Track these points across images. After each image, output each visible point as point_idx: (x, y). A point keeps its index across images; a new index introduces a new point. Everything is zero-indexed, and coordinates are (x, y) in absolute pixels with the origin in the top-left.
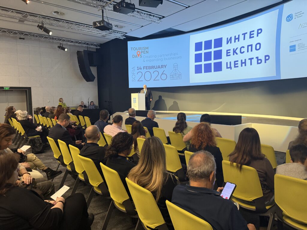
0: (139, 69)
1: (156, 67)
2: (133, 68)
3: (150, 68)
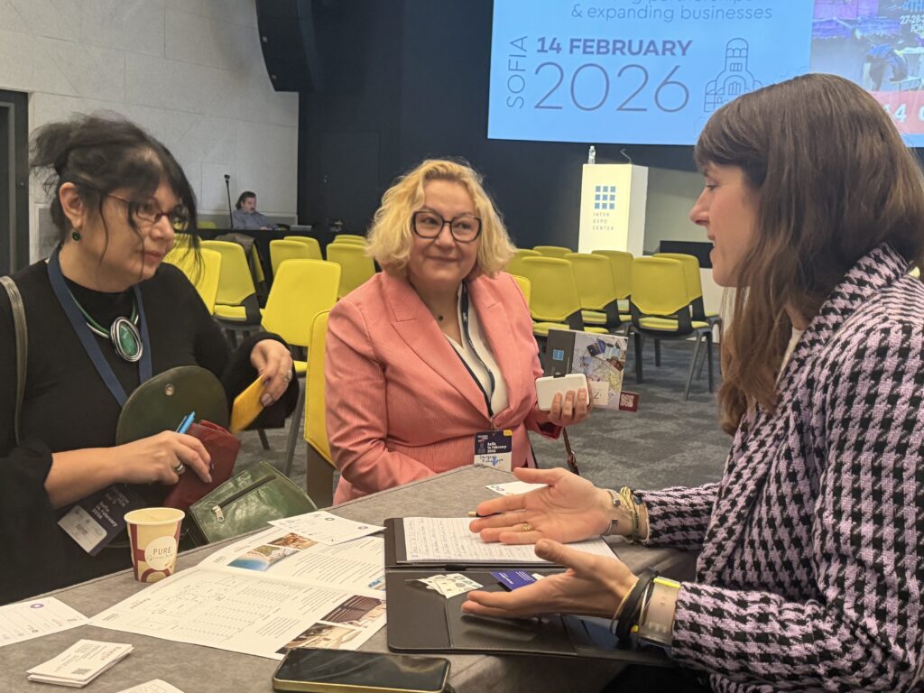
0: (547, 47)
1: (635, 48)
2: (518, 43)
3: (603, 47)
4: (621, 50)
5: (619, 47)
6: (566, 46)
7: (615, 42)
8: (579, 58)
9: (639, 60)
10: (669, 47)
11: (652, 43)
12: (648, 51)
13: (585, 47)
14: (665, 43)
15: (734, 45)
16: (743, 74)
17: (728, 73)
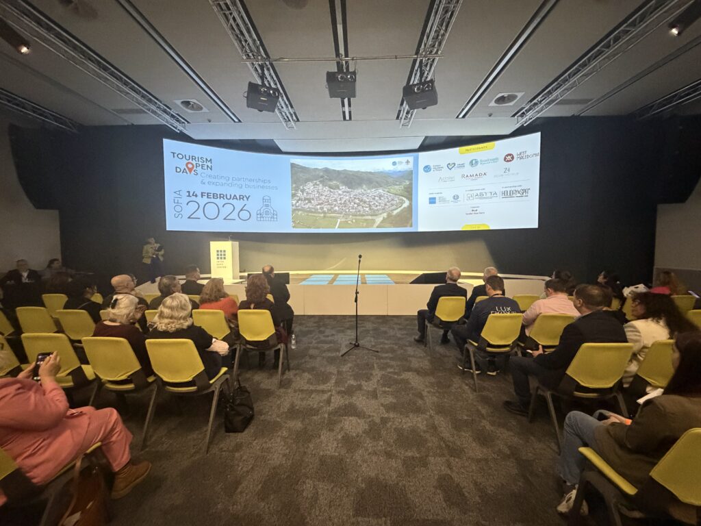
0: (191, 195)
2: (178, 192)
3: (215, 196)
4: (223, 197)
5: (222, 196)
6: (199, 195)
7: (220, 195)
8: (205, 199)
9: (231, 201)
10: (242, 197)
11: (235, 196)
12: (233, 198)
13: (208, 196)
14: (240, 196)
15: (266, 198)
16: (269, 208)
17: (264, 208)
